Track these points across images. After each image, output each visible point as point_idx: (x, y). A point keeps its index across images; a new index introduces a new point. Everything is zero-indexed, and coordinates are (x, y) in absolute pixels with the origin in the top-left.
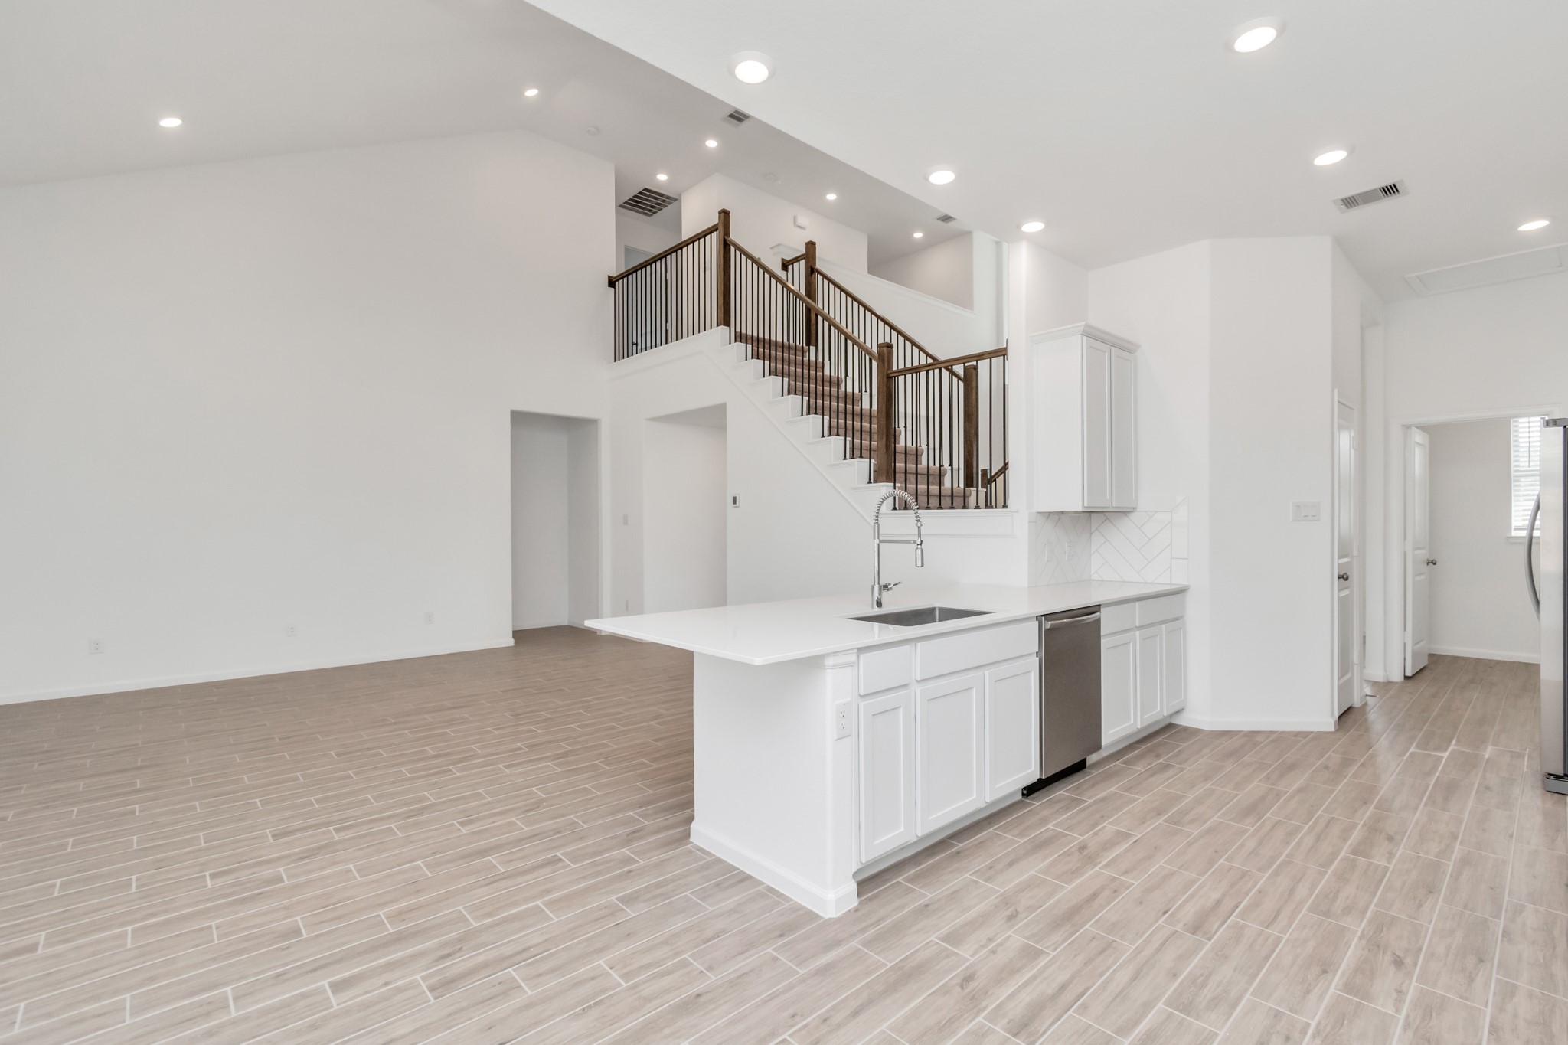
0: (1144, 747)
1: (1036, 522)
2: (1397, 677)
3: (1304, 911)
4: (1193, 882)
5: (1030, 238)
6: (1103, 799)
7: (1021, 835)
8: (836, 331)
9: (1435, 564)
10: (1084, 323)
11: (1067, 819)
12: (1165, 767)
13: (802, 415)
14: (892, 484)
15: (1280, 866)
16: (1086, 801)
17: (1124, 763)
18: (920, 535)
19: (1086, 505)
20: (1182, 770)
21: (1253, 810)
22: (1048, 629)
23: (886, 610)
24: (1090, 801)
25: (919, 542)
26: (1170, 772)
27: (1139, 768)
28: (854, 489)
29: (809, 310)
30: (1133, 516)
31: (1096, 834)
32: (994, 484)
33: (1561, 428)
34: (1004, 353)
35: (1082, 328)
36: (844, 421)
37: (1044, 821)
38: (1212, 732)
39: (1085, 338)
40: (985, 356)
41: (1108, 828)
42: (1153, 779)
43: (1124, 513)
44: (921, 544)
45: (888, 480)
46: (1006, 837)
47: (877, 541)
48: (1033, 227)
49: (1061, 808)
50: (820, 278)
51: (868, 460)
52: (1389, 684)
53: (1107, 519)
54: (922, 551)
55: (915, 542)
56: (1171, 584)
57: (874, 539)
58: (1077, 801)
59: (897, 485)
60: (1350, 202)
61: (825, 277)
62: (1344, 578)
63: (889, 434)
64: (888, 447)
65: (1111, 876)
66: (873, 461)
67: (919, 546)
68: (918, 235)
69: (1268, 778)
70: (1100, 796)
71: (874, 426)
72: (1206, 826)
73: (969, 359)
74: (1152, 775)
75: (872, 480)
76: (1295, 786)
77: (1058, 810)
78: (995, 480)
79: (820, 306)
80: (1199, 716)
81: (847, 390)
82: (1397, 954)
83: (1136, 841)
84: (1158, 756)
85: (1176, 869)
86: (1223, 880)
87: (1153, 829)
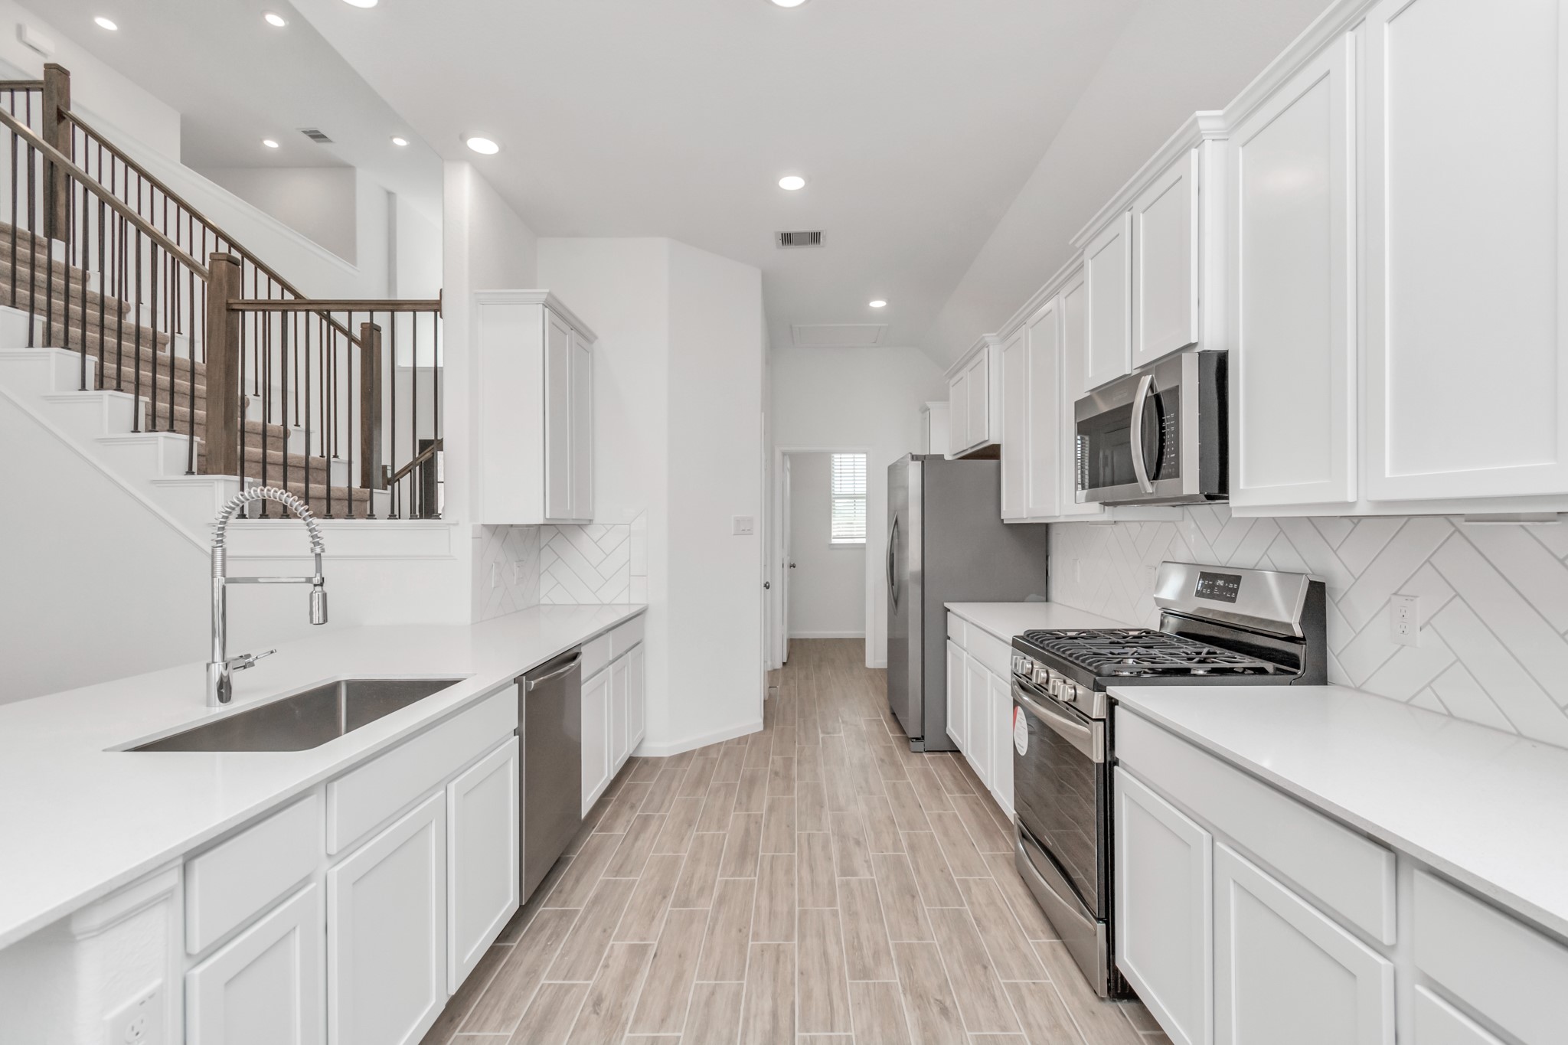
0: (615, 799)
1: (481, 538)
2: (779, 665)
3: (848, 981)
4: (737, 995)
5: (477, 163)
6: (596, 900)
7: (506, 1021)
8: (117, 214)
9: (794, 567)
10: (548, 291)
11: (563, 956)
12: (645, 821)
13: (31, 344)
14: (238, 478)
15: (800, 919)
16: (576, 911)
17: (601, 830)
18: (319, 569)
19: (548, 516)
20: (663, 818)
21: (745, 853)
22: (529, 692)
23: (240, 704)
24: (582, 909)
25: (317, 580)
26: (653, 827)
27: (619, 831)
28: (154, 482)
29: (51, 166)
30: (590, 530)
31: (606, 966)
32: (396, 484)
33: (920, 462)
34: (436, 307)
35: (545, 296)
36: (133, 370)
37: (533, 974)
38: (671, 758)
39: (547, 310)
40: (405, 307)
41: (618, 948)
42: (639, 844)
43: (581, 526)
44: (321, 585)
45: (228, 470)
46: (485, 1037)
47: (219, 580)
48: (483, 145)
49: (549, 939)
50: (80, 134)
51: (187, 437)
52: (775, 670)
53: (559, 532)
54: (325, 596)
55: (309, 580)
56: (629, 604)
57: (213, 576)
58: (566, 916)
59: (247, 479)
60: (787, 239)
61: (89, 132)
62: (767, 586)
63: (231, 404)
64: (229, 419)
65: (648, 1037)
66: (196, 439)
67: (318, 589)
68: (271, 144)
69: (739, 802)
70: (591, 895)
71: (201, 387)
72: (715, 894)
73: (381, 307)
74: (636, 839)
75: (195, 469)
76: (765, 806)
77: (546, 945)
78: (398, 480)
79: (80, 164)
80: (660, 746)
81: (141, 325)
82: (938, 998)
83: (655, 955)
84: (633, 807)
85: (714, 982)
86: (763, 973)
87: (666, 924)
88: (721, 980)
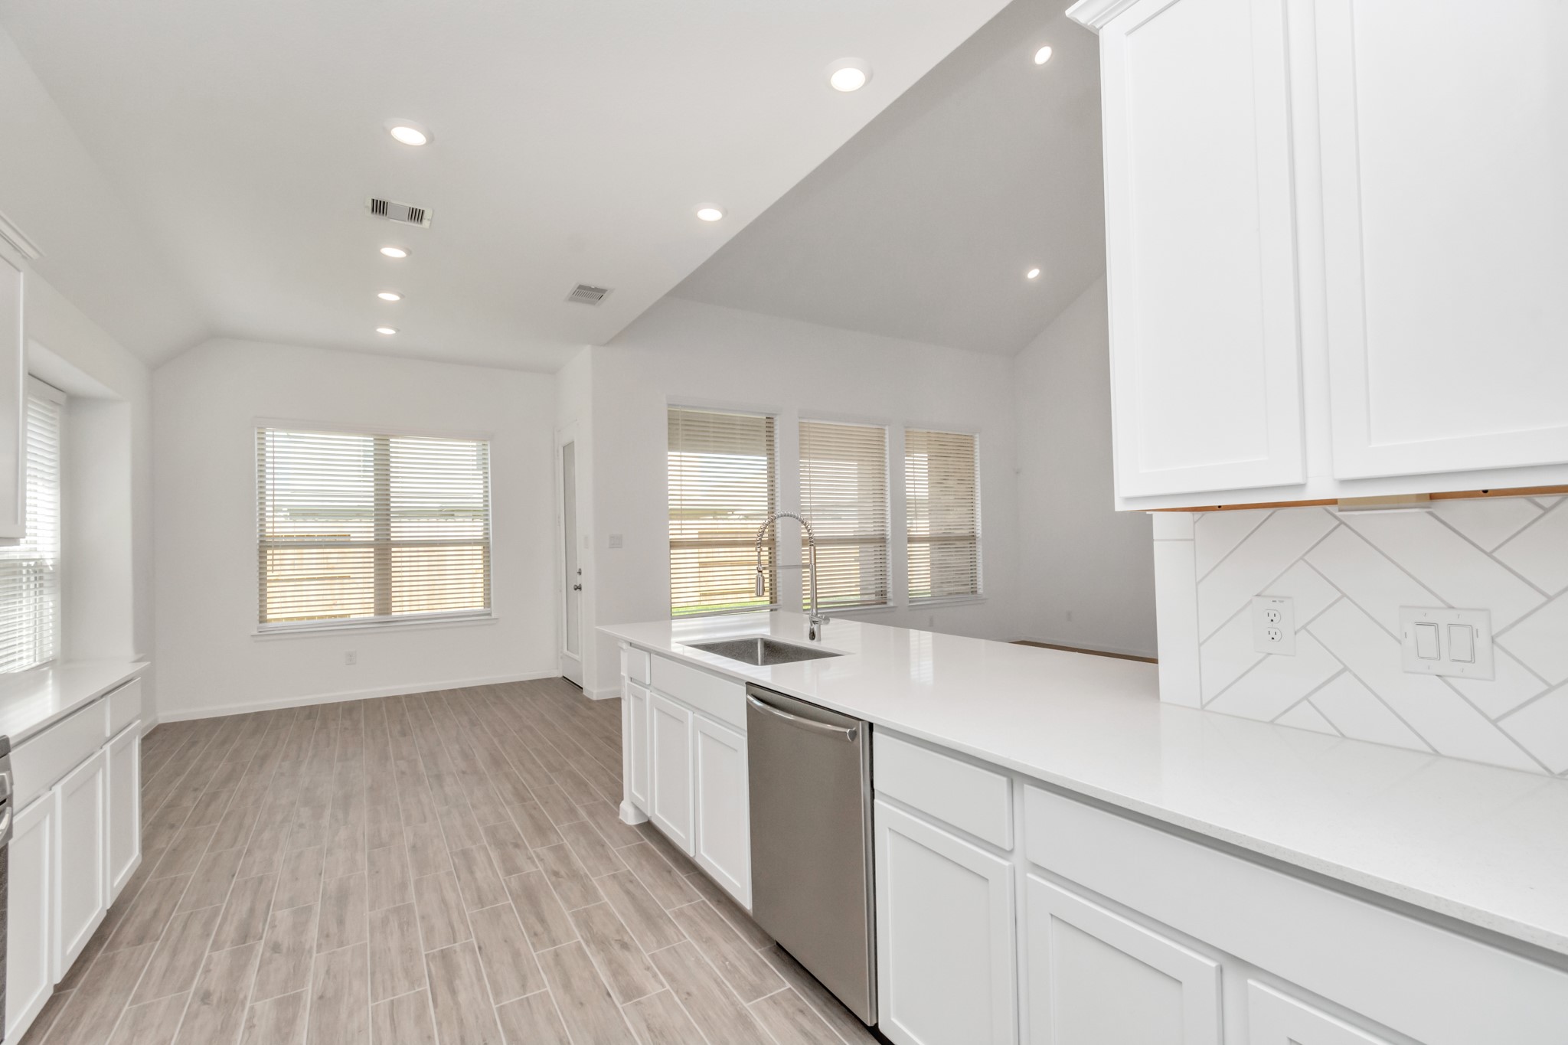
41: (655, 985)
85: (528, 995)
86: (477, 1022)
87: (628, 1029)
88: (522, 999)
